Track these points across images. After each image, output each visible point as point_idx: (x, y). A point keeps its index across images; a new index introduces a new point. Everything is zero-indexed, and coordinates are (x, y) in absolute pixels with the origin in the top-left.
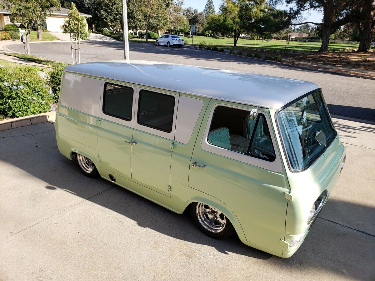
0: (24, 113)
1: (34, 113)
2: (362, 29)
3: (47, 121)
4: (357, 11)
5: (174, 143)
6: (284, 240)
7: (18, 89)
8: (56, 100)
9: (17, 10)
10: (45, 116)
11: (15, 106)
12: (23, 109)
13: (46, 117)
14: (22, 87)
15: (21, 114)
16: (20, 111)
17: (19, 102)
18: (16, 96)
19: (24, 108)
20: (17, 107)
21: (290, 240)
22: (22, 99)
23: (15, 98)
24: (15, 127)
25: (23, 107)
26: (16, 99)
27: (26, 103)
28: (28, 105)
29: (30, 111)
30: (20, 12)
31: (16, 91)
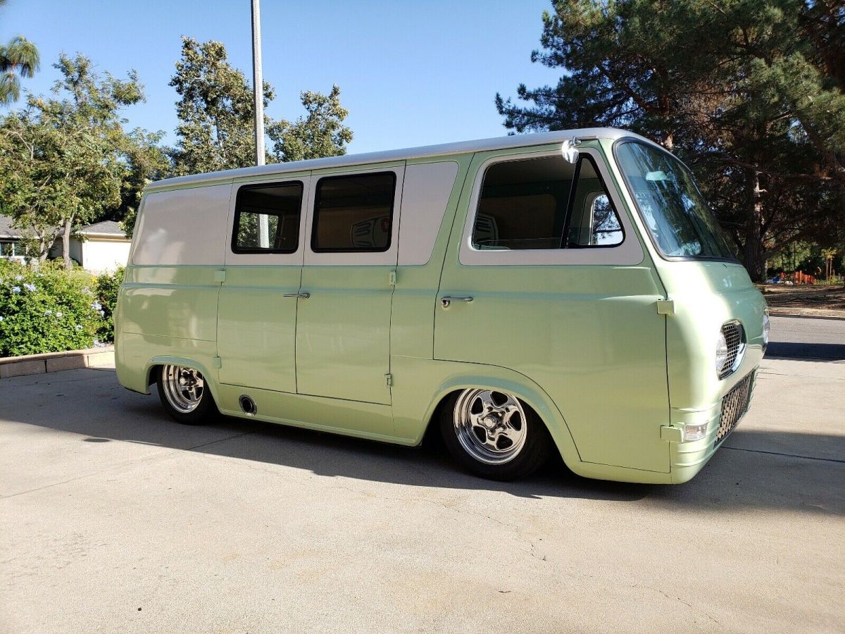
0: (30, 349)
1: (54, 349)
2: (743, 245)
3: (85, 368)
4: (727, 207)
5: (397, 270)
6: (671, 426)
7: (23, 294)
8: (105, 337)
9: (27, 200)
10: (81, 355)
11: (13, 330)
12: (29, 338)
13: (83, 358)
14: (32, 288)
15: (25, 350)
16: (22, 343)
17: (23, 321)
18: (17, 309)
19: (34, 336)
20: (17, 334)
21: (683, 423)
22: (31, 314)
23: (14, 313)
24: (7, 375)
25: (32, 333)
26: (16, 315)
27: (39, 324)
28: (43, 328)
29: (47, 343)
30: (31, 204)
31: (18, 296)
